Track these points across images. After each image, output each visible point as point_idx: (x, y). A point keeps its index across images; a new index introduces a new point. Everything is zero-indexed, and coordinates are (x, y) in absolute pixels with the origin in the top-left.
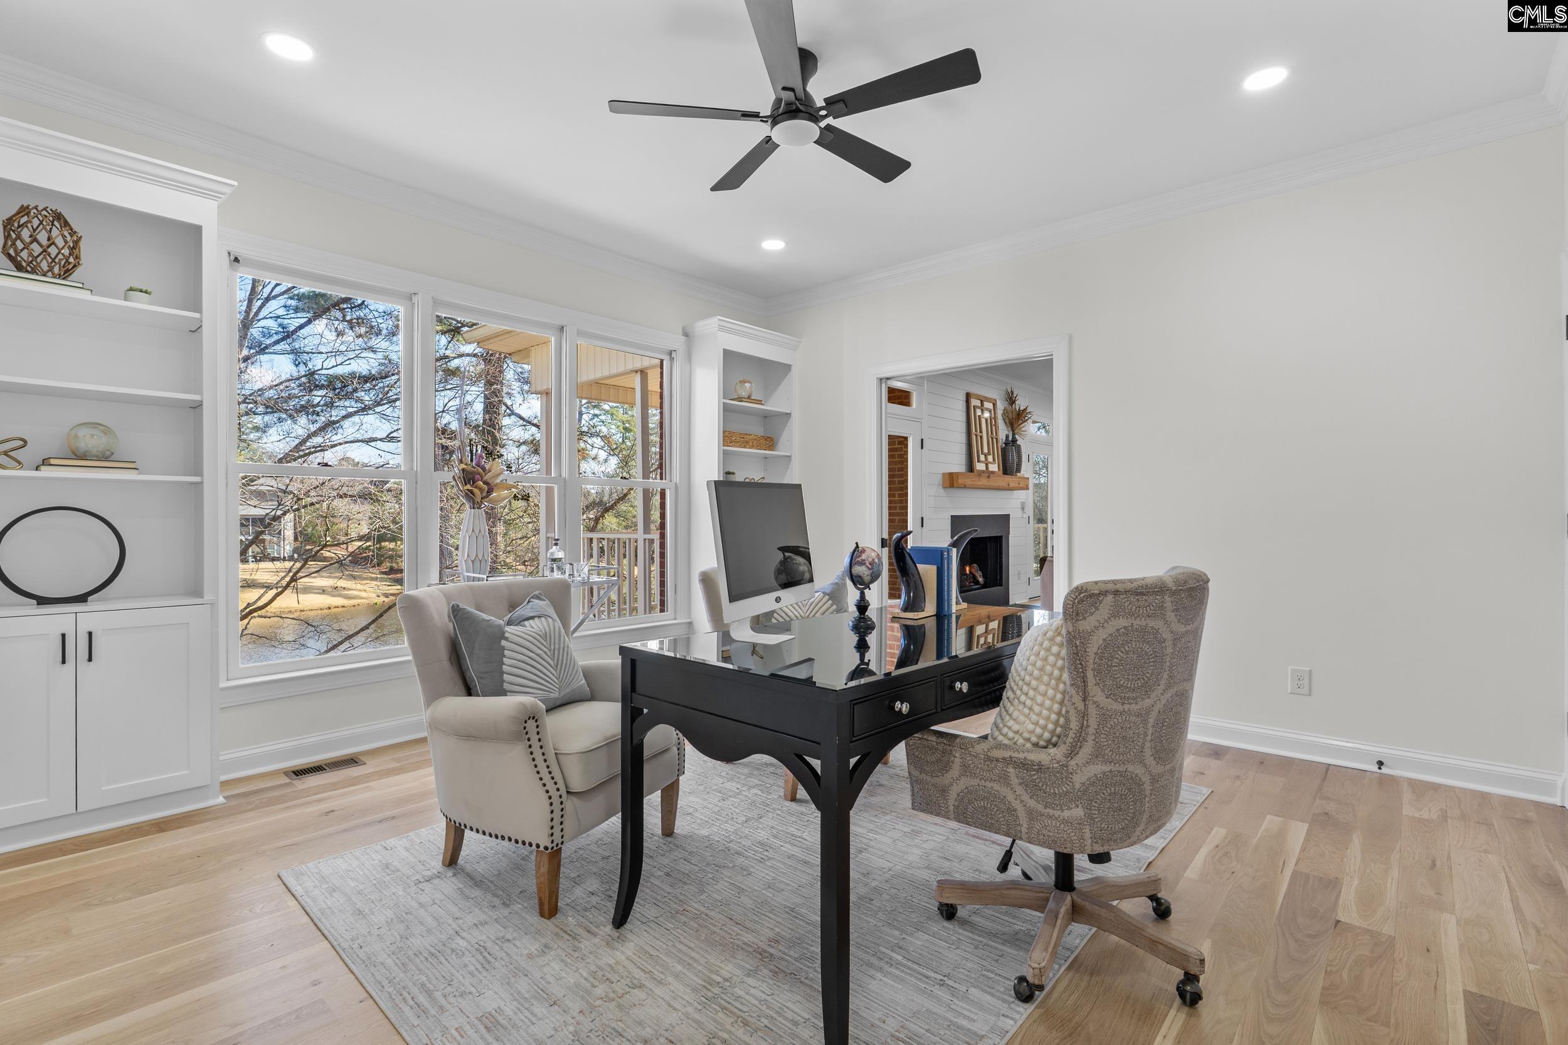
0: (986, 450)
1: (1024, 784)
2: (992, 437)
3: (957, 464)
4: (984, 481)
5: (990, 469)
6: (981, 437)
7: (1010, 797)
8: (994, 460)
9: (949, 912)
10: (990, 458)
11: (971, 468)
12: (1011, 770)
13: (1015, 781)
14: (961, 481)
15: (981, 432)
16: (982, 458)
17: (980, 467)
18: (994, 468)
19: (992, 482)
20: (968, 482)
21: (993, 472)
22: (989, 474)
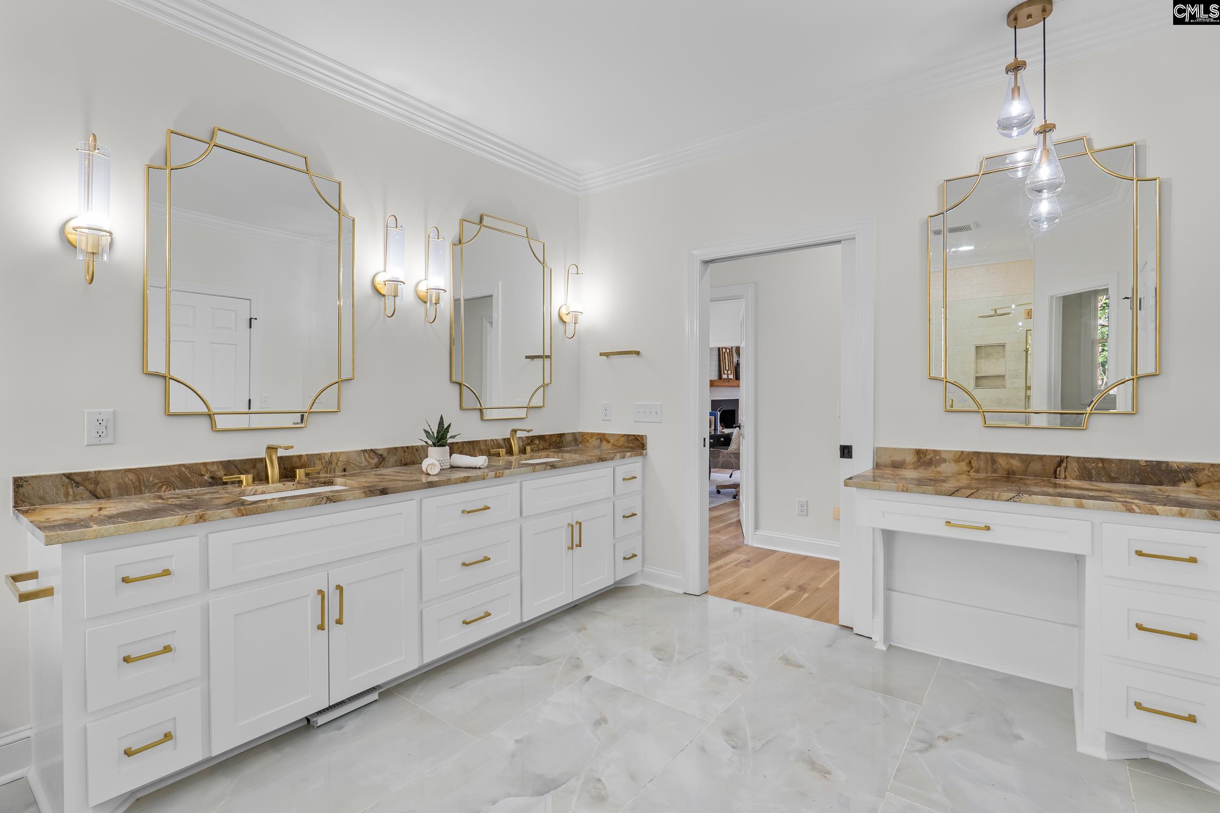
0: (727, 369)
1: (734, 457)
2: (731, 362)
3: (715, 377)
4: (727, 384)
5: (729, 377)
6: (725, 362)
7: (732, 460)
8: (731, 373)
9: (718, 492)
10: (729, 372)
11: (720, 377)
12: (732, 455)
13: (733, 457)
14: (716, 384)
15: (725, 360)
16: (726, 372)
17: (725, 376)
18: (731, 377)
19: (731, 383)
20: (719, 384)
21: (731, 379)
22: (729, 380)
